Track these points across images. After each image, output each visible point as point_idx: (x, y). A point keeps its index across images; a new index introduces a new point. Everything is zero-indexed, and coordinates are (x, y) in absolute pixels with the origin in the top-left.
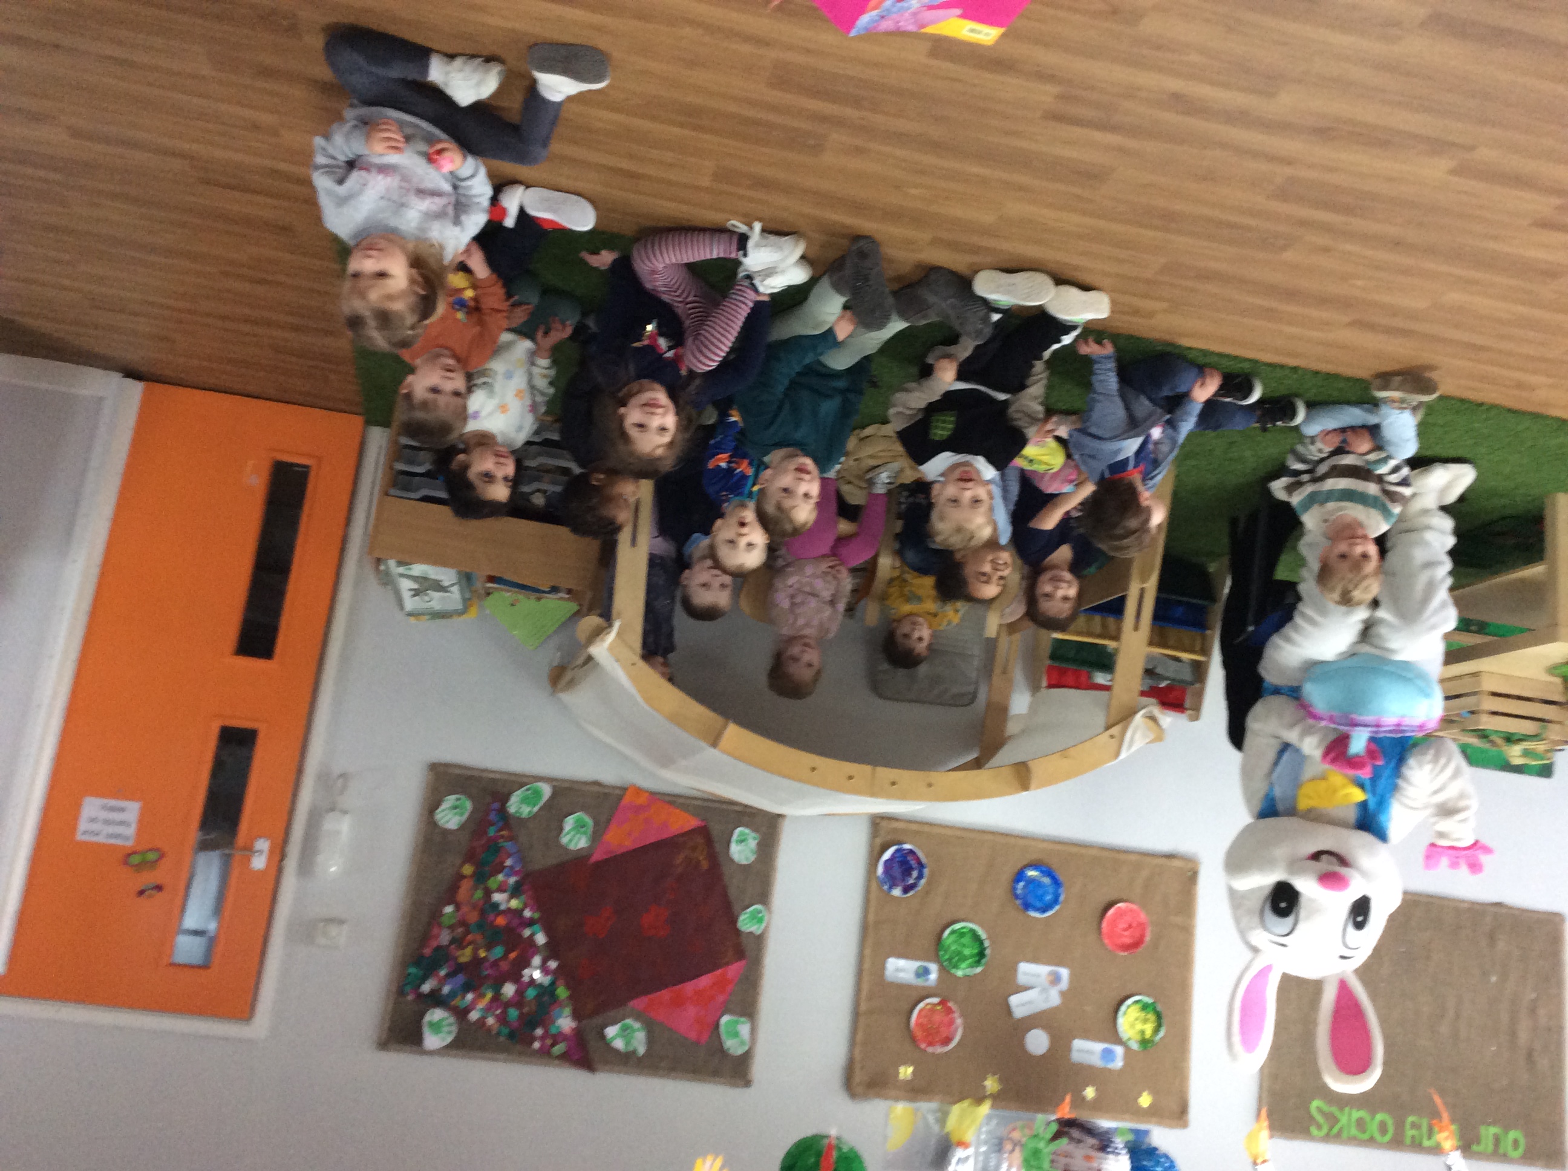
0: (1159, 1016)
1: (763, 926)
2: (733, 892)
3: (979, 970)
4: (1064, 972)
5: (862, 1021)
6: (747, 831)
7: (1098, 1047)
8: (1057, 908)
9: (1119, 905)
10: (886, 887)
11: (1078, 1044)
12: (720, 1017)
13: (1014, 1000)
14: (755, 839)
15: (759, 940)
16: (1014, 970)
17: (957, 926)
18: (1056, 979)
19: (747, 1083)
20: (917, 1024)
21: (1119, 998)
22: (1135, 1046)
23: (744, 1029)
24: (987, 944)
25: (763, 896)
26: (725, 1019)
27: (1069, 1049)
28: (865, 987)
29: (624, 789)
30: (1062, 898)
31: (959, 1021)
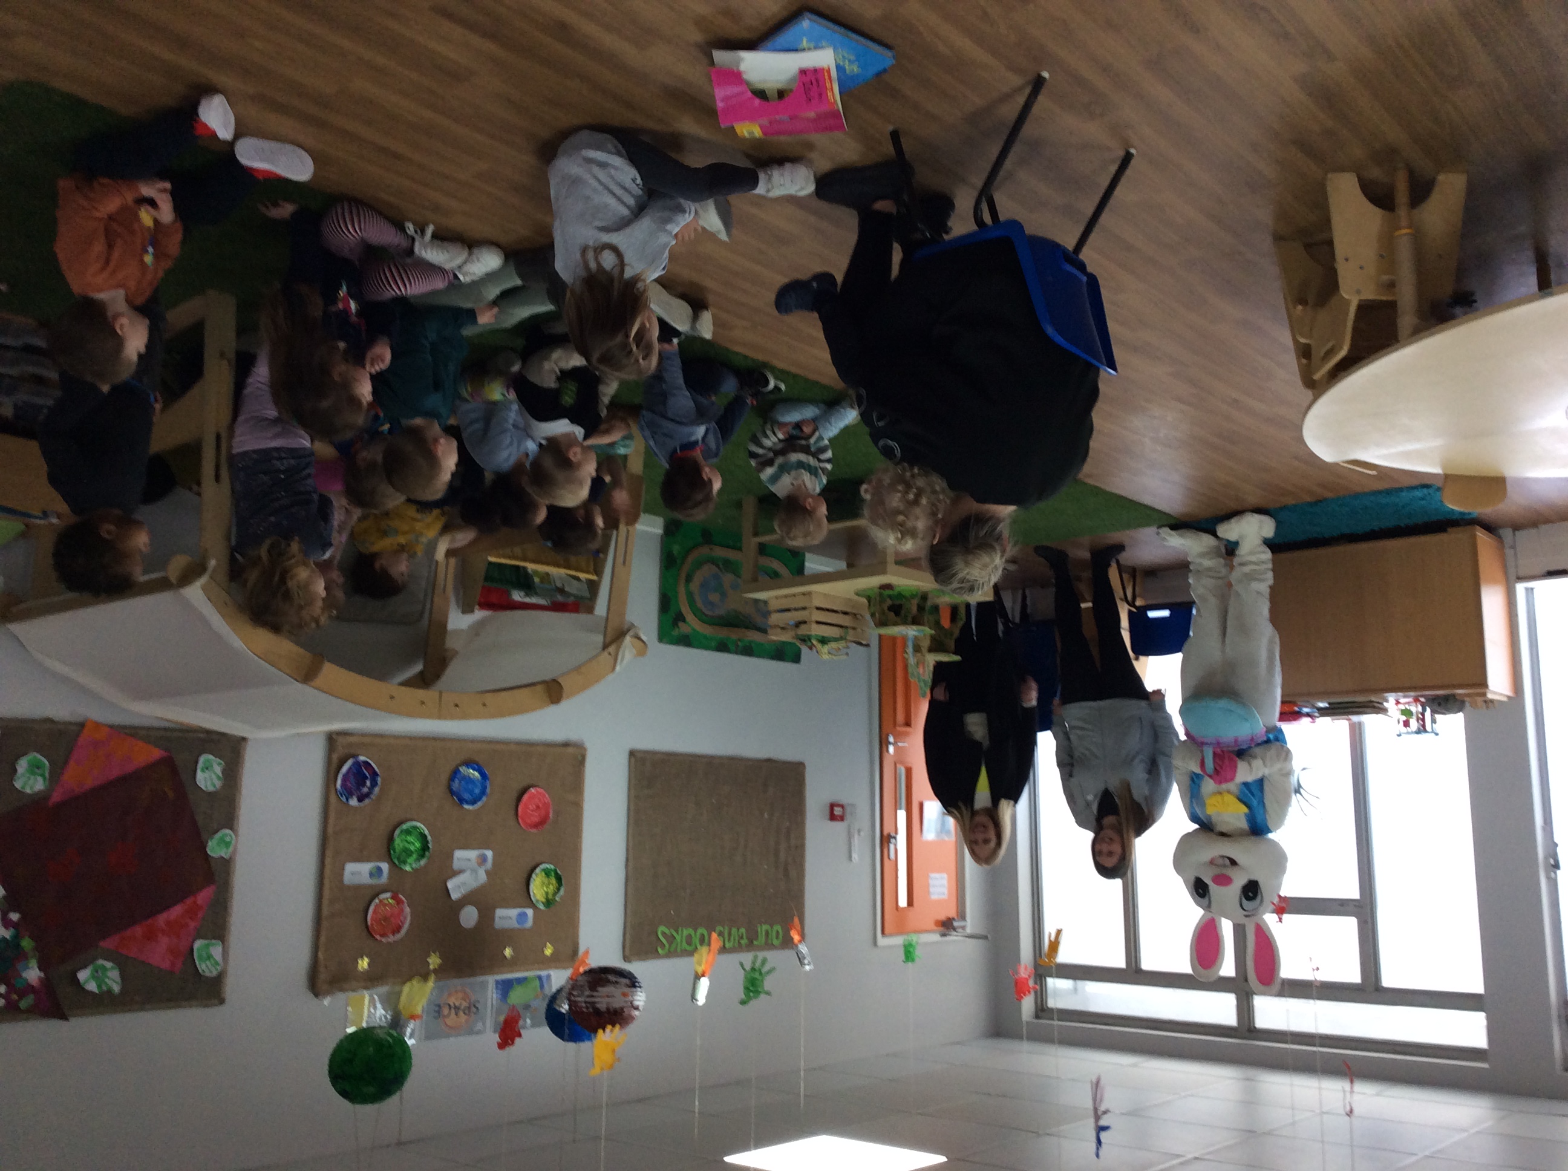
0: (559, 879)
1: (231, 849)
2: (200, 819)
3: (423, 862)
4: (489, 854)
5: (325, 924)
6: (211, 757)
7: (513, 912)
8: (484, 799)
9: (533, 790)
10: (344, 799)
11: (500, 912)
12: (193, 942)
13: (450, 884)
14: (219, 764)
15: (227, 864)
16: (451, 856)
17: (404, 827)
18: (483, 860)
19: (222, 1001)
20: (372, 919)
21: (529, 868)
22: (542, 907)
23: (216, 951)
24: (429, 838)
25: (229, 820)
26: (198, 944)
27: (493, 918)
28: (327, 893)
29: (82, 725)
30: (488, 790)
31: (407, 910)
